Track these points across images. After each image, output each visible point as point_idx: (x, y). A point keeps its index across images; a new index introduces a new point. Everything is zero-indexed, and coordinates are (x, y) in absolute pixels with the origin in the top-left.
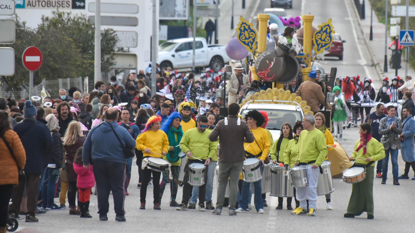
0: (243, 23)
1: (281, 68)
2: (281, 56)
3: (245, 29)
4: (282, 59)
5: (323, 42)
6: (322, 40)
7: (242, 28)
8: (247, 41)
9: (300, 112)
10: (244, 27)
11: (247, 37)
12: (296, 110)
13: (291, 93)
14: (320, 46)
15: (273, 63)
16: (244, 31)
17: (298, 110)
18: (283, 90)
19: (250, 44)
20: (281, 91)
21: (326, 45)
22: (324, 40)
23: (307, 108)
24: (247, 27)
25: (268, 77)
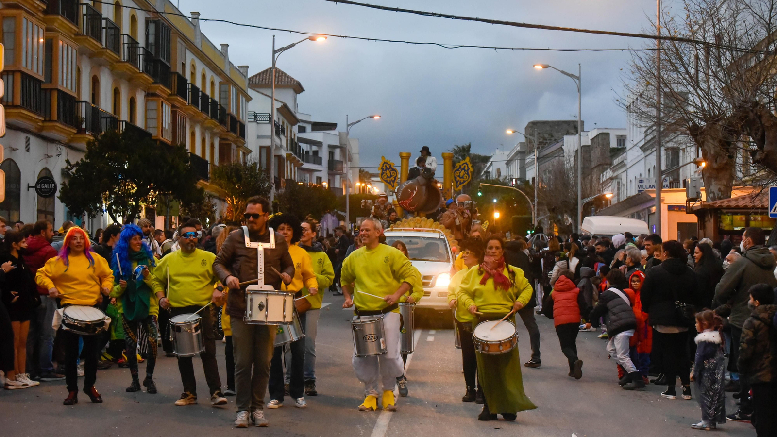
0: (385, 163)
1: (424, 197)
2: (423, 185)
3: (387, 169)
4: (424, 188)
5: (462, 180)
6: (460, 178)
7: (384, 168)
8: (388, 180)
9: (444, 240)
10: (386, 166)
11: (389, 175)
12: (440, 238)
13: (434, 222)
14: (459, 183)
15: (415, 192)
16: (386, 170)
17: (442, 237)
18: (426, 219)
19: (392, 183)
20: (423, 219)
21: (464, 182)
22: (463, 177)
23: (451, 237)
24: (388, 166)
25: (410, 205)
